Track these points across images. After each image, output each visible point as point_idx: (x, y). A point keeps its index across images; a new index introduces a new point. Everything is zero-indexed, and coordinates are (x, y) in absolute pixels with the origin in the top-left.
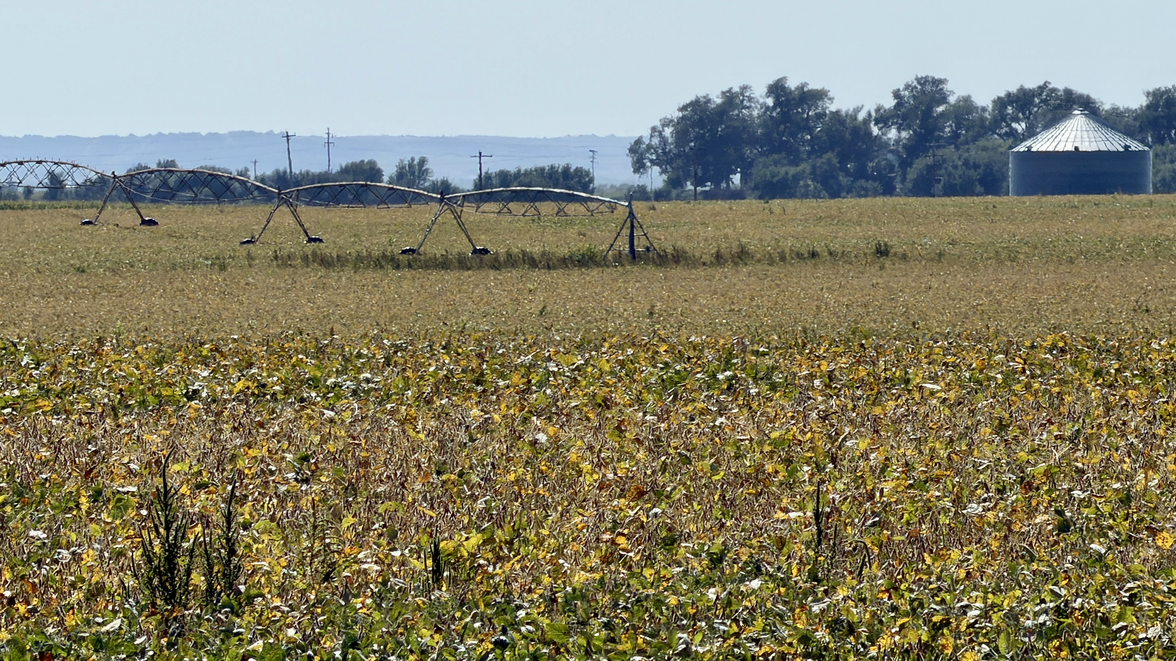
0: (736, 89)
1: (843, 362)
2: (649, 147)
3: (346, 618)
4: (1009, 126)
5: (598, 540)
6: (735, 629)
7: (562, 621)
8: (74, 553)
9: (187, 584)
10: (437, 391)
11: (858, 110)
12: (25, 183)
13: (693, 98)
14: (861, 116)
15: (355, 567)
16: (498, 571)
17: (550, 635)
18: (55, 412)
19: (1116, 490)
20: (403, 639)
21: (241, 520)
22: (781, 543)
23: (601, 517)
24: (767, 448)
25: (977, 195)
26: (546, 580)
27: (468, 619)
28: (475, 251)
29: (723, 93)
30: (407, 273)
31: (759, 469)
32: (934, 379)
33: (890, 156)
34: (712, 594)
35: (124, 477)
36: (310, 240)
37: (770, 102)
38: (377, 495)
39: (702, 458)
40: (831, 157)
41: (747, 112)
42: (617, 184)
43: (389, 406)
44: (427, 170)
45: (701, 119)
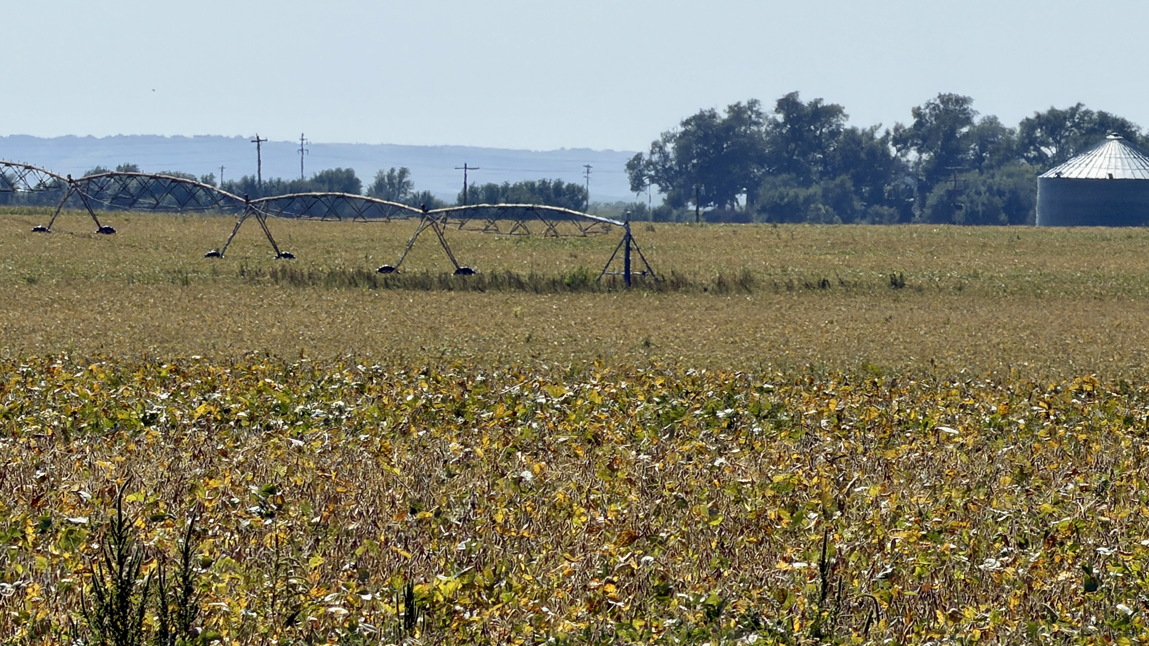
0: (744, 103)
1: (853, 401)
2: (649, 163)
4: (1037, 149)
5: (585, 587)
8: (18, 587)
9: (140, 624)
10: (414, 422)
11: (874, 129)
13: (698, 113)
14: (879, 135)
15: (322, 611)
16: (475, 617)
21: (198, 557)
22: (783, 596)
23: (589, 564)
24: (769, 493)
25: (1003, 224)
26: (527, 629)
28: (459, 271)
29: (731, 108)
30: (383, 293)
31: (761, 514)
32: (951, 422)
33: (909, 180)
35: (74, 507)
36: (280, 256)
37: (780, 118)
38: (348, 533)
39: (699, 501)
40: (845, 179)
41: (754, 128)
42: (614, 202)
43: (362, 437)
44: (408, 183)
45: (706, 135)
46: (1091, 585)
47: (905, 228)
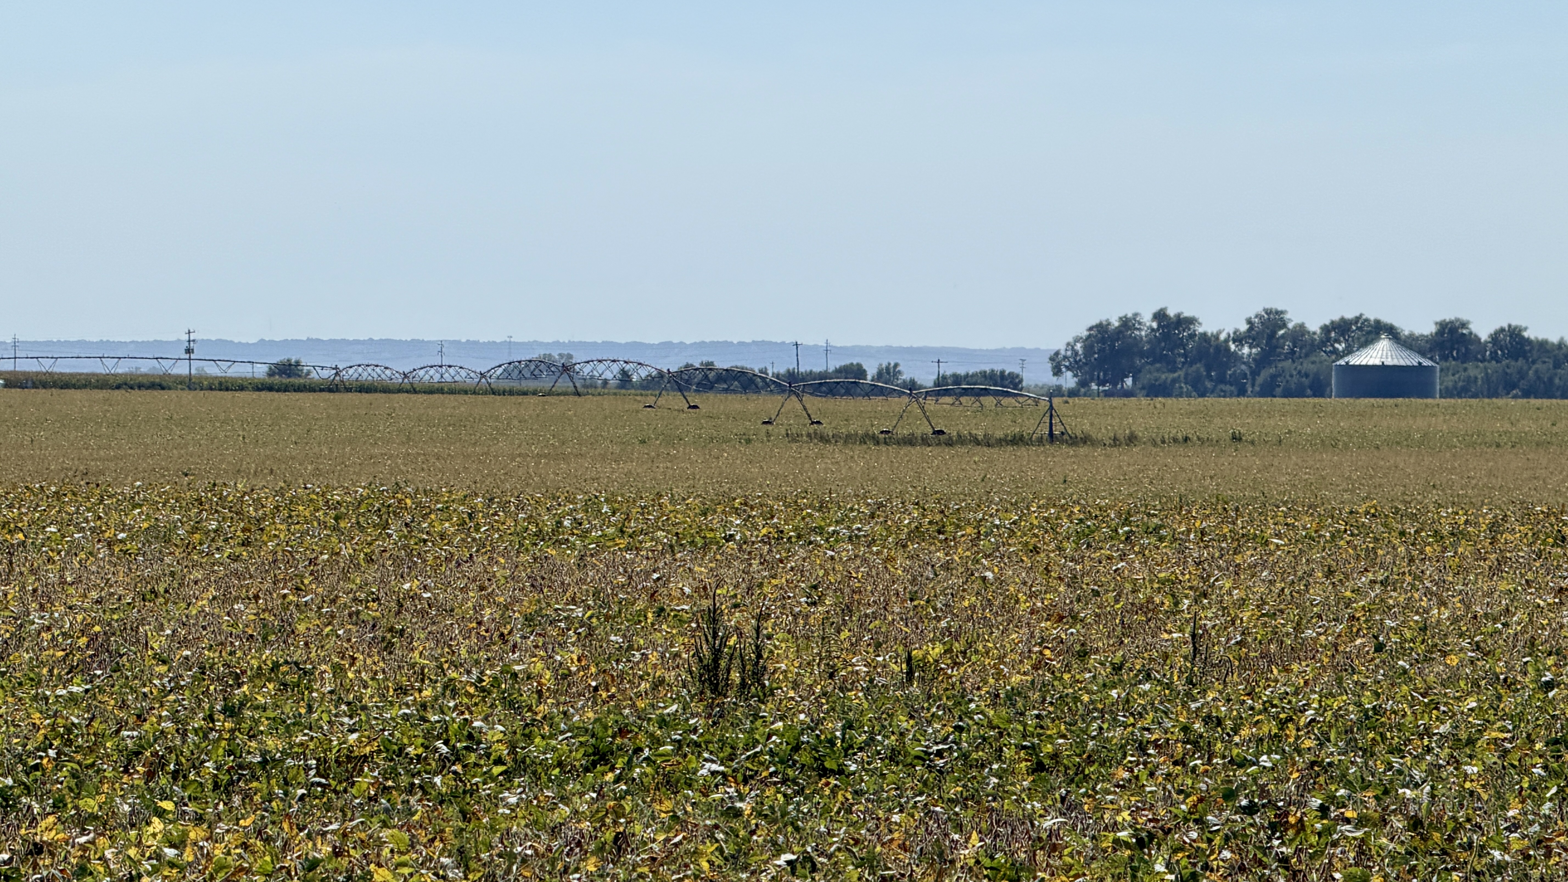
0: (1130, 315)
1: (1213, 521)
2: (1065, 357)
3: (843, 706)
4: (1332, 345)
5: (1030, 651)
6: (1132, 720)
7: (1003, 712)
8: (643, 654)
9: (727, 679)
10: (909, 538)
11: (1220, 332)
12: (603, 377)
13: (1098, 322)
14: (1223, 337)
15: (850, 669)
16: (955, 673)
17: (996, 722)
18: (628, 549)
19: (1417, 621)
20: (886, 723)
21: (765, 632)
22: (1166, 656)
23: (1032, 636)
24: (1156, 586)
25: (1308, 397)
26: (991, 681)
27: (934, 710)
28: (935, 432)
29: (1121, 318)
30: (883, 448)
31: (1150, 600)
32: (1278, 535)
33: (1243, 367)
34: (1114, 693)
35: (679, 599)
36: (813, 423)
37: (1155, 325)
38: (866, 615)
39: (1107, 591)
40: (1200, 367)
41: (1137, 333)
42: (1040, 384)
43: (875, 549)
44: (899, 372)
45: (1103, 337)
46: (1379, 648)
47: (1243, 400)
